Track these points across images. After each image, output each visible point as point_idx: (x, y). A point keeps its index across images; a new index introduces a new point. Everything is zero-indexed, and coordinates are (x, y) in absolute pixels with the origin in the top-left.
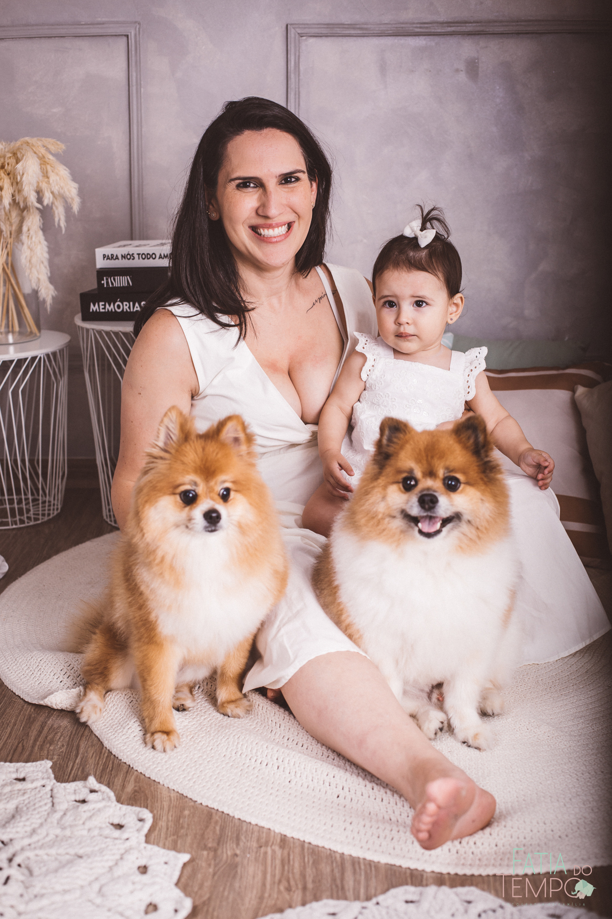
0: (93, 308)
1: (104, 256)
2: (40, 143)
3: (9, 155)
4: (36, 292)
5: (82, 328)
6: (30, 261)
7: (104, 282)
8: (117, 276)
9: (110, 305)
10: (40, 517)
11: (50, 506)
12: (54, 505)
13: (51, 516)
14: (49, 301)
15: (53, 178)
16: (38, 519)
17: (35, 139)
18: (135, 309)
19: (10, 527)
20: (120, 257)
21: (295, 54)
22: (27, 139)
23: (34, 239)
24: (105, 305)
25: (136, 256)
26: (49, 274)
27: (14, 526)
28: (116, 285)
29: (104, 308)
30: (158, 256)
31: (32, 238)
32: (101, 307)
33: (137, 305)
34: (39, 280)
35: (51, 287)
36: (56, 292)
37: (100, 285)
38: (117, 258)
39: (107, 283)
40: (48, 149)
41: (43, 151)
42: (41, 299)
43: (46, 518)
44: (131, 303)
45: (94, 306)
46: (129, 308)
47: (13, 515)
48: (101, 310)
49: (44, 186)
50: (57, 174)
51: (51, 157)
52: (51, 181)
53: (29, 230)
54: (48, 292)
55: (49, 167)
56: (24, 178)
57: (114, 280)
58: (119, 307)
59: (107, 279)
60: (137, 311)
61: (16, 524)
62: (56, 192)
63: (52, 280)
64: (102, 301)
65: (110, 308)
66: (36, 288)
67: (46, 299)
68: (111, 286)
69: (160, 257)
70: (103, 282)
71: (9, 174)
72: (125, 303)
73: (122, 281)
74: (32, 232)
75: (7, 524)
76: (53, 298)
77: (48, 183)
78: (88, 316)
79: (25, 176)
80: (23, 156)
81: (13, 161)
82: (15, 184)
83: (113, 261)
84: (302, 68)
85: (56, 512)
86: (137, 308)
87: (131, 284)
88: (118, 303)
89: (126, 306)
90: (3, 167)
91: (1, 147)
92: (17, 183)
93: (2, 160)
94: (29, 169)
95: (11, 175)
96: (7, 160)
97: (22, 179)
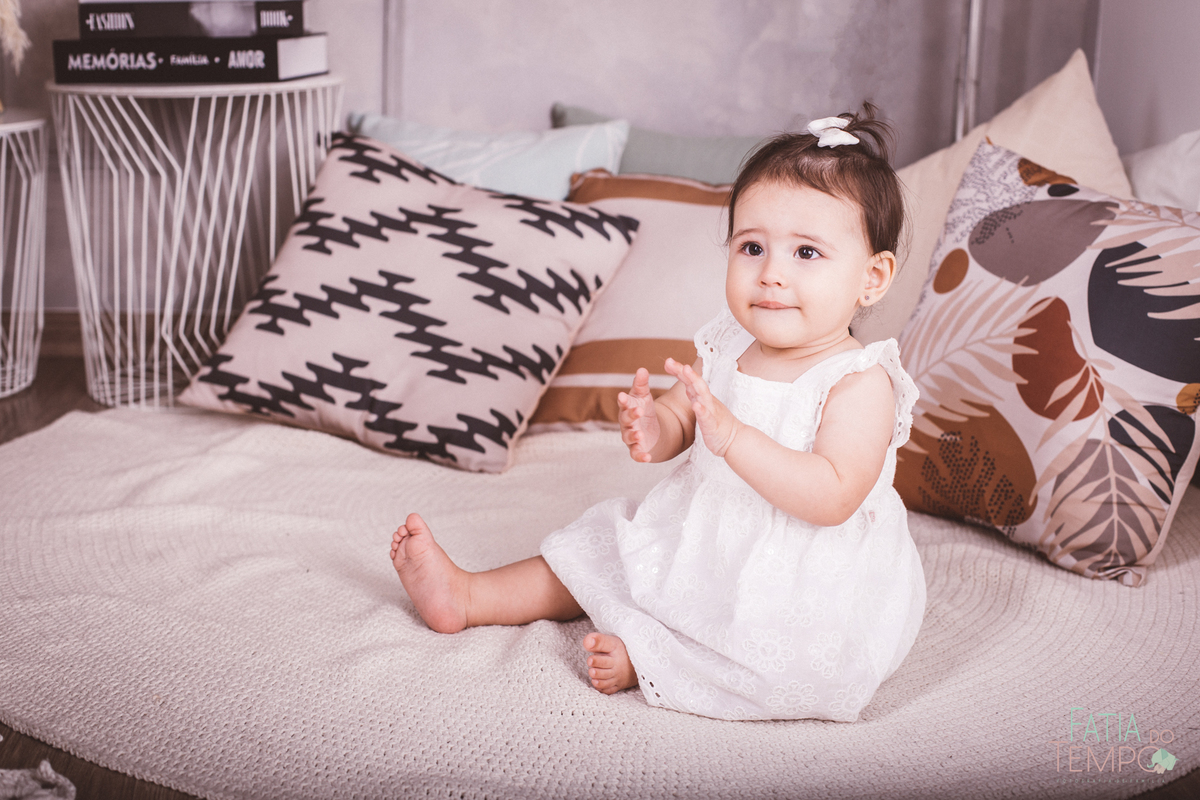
0: (74, 63)
5: (56, 95)
7: (90, 22)
8: (111, 13)
9: (99, 58)
10: (8, 386)
14: (19, 56)
18: (138, 65)
24: (91, 59)
26: (19, 14)
28: (109, 26)
29: (91, 64)
32: (86, 61)
33: (141, 58)
34: (2, 21)
35: (22, 34)
36: (29, 44)
37: (84, 26)
39: (96, 23)
42: (6, 52)
44: (132, 56)
45: (75, 59)
46: (129, 62)
48: (87, 67)
54: (17, 43)
57: (106, 18)
58: (113, 61)
59: (95, 18)
60: (141, 69)
63: (24, 24)
64: (86, 52)
65: (100, 63)
67: (14, 53)
68: (100, 27)
70: (88, 22)
72: (122, 56)
73: (119, 22)
76: (26, 52)
78: (65, 76)
86: (141, 63)
87: (132, 25)
88: (112, 55)
89: (123, 61)
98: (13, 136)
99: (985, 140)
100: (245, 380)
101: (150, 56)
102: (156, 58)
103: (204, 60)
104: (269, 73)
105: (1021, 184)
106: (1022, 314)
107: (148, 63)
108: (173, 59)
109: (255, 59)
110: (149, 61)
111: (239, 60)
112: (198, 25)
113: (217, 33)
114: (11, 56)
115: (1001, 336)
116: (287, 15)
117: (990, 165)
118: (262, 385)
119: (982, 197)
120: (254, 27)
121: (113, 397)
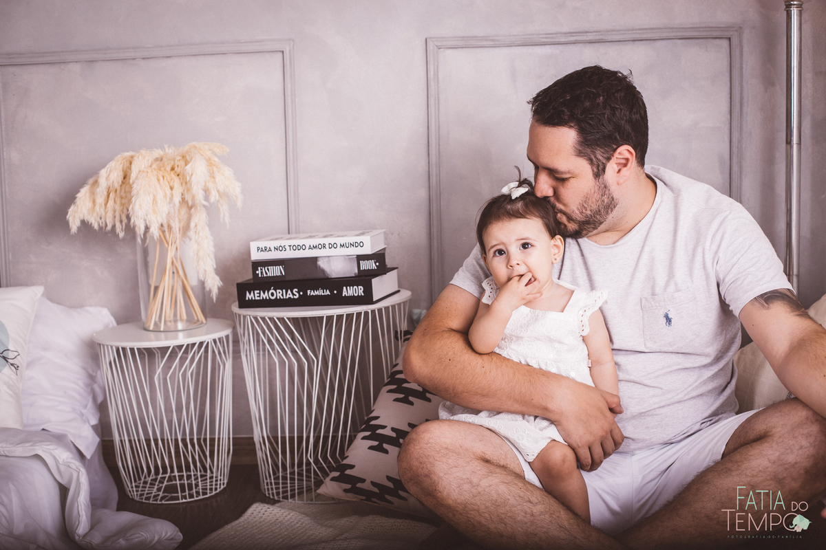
0: (249, 296)
1: (258, 249)
4: (202, 283)
5: (240, 315)
6: (197, 254)
7: (259, 272)
8: (271, 266)
9: (264, 293)
10: (208, 491)
11: (211, 481)
12: (217, 480)
13: (218, 490)
14: (215, 292)
15: (219, 178)
16: (206, 494)
17: (201, 143)
18: (288, 297)
19: (181, 501)
20: (273, 249)
22: (194, 143)
23: (200, 234)
24: (260, 293)
25: (288, 248)
26: (215, 266)
27: (184, 501)
28: (270, 274)
29: (260, 296)
30: (307, 247)
31: (199, 234)
32: (257, 295)
33: (289, 292)
34: (205, 271)
35: (217, 278)
36: (221, 283)
37: (255, 275)
38: (270, 250)
39: (262, 273)
40: (213, 152)
41: (209, 154)
42: (207, 289)
43: (214, 493)
44: (284, 291)
45: (250, 294)
46: (282, 295)
47: (183, 490)
48: (257, 298)
49: (210, 185)
50: (223, 175)
51: (216, 159)
52: (217, 181)
53: (196, 226)
54: (214, 284)
55: (214, 168)
56: (194, 178)
57: (268, 269)
58: (272, 294)
59: (261, 269)
60: (290, 298)
61: (186, 498)
62: (222, 191)
63: (217, 272)
64: (257, 290)
65: (265, 295)
66: (203, 279)
67: (212, 289)
68: (265, 275)
69: (310, 248)
70: (257, 272)
71: (178, 175)
72: (278, 291)
73: (276, 271)
74: (199, 229)
75: (177, 499)
76: (219, 289)
77: (214, 182)
78: (244, 304)
79: (194, 176)
80: (192, 158)
81: (182, 163)
82: (184, 184)
83: (266, 253)
85: (222, 487)
86: (290, 295)
87: (284, 273)
88: (272, 291)
89: (280, 294)
90: (173, 169)
91: (170, 151)
92: (186, 183)
93: (172, 163)
94: (198, 171)
95: (180, 176)
96: (177, 163)
97: (190, 178)
98: (215, 341)
100: (363, 481)
101: (295, 290)
102: (298, 292)
103: (328, 293)
104: (367, 299)
107: (293, 294)
108: (309, 291)
109: (358, 291)
110: (294, 294)
111: (349, 292)
112: (323, 271)
113: (334, 275)
114: (210, 291)
116: (375, 263)
120: (356, 271)
121: (278, 494)
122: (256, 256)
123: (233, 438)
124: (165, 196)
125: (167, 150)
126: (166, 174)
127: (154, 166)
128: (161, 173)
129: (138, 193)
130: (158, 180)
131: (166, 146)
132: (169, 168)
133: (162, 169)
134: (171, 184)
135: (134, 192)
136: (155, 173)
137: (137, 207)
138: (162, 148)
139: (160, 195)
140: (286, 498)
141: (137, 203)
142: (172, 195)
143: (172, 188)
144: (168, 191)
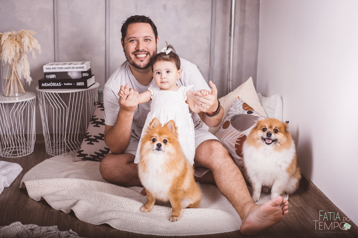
0: (43, 85)
1: (46, 68)
2: (28, 32)
3: (18, 36)
4: (25, 80)
5: (39, 92)
6: (24, 69)
7: (47, 77)
8: (51, 74)
9: (48, 84)
10: (28, 153)
11: (29, 149)
12: (30, 149)
13: (31, 153)
14: (30, 83)
15: (33, 43)
16: (27, 154)
17: (26, 30)
18: (57, 85)
19: (18, 157)
20: (51, 68)
21: (108, 2)
22: (23, 30)
23: (25, 62)
24: (47, 84)
25: (57, 68)
26: (30, 74)
27: (19, 156)
28: (50, 77)
29: (47, 85)
30: (64, 68)
31: (24, 62)
32: (46, 85)
33: (57, 84)
34: (26, 75)
35: (31, 78)
36: (32, 80)
37: (45, 77)
38: (50, 69)
39: (48, 77)
40: (31, 34)
41: (29, 34)
43: (30, 153)
44: (56, 83)
45: (43, 84)
46: (55, 85)
47: (19, 152)
48: (46, 86)
49: (30, 46)
50: (34, 42)
51: (31, 36)
52: (32, 44)
53: (23, 59)
54: (29, 80)
55: (31, 40)
56: (24, 44)
58: (51, 84)
60: (58, 86)
61: (20, 156)
62: (34, 48)
63: (31, 75)
64: (46, 83)
65: (49, 85)
66: (25, 78)
67: (29, 82)
68: (49, 78)
69: (65, 68)
71: (18, 42)
72: (53, 83)
73: (53, 76)
74: (24, 60)
75: (17, 156)
76: (31, 82)
77: (31, 45)
78: (41, 87)
79: (24, 43)
80: (23, 36)
81: (19, 38)
82: (20, 45)
83: (49, 70)
84: (110, 7)
85: (32, 152)
86: (58, 85)
87: (55, 77)
88: (51, 83)
89: (54, 84)
90: (16, 40)
91: (14, 33)
92: (21, 45)
93: (16, 37)
94: (26, 41)
95: (19, 42)
96: (18, 38)
97: (23, 44)
98: (30, 100)
99: (238, 98)
100: (87, 155)
101: (60, 83)
102: (61, 84)
103: (71, 84)
104: (85, 86)
105: (242, 109)
106: (238, 137)
107: (59, 85)
108: (64, 84)
109: (82, 84)
110: (60, 84)
111: (79, 84)
112: (70, 77)
113: (73, 78)
114: (28, 82)
115: (233, 140)
116: (88, 74)
117: (237, 104)
118: (91, 155)
119: (235, 111)
120: (81, 77)
122: (45, 71)
123: (36, 134)
124: (14, 49)
125: (13, 32)
126: (13, 41)
127: (9, 38)
128: (12, 41)
129: (5, 49)
130: (11, 44)
131: (13, 31)
132: (15, 39)
133: (12, 39)
134: (16, 45)
135: (3, 48)
136: (10, 41)
137: (4, 54)
138: (11, 31)
139: (12, 49)
140: (56, 155)
141: (5, 52)
142: (16, 49)
143: (16, 47)
144: (15, 48)
